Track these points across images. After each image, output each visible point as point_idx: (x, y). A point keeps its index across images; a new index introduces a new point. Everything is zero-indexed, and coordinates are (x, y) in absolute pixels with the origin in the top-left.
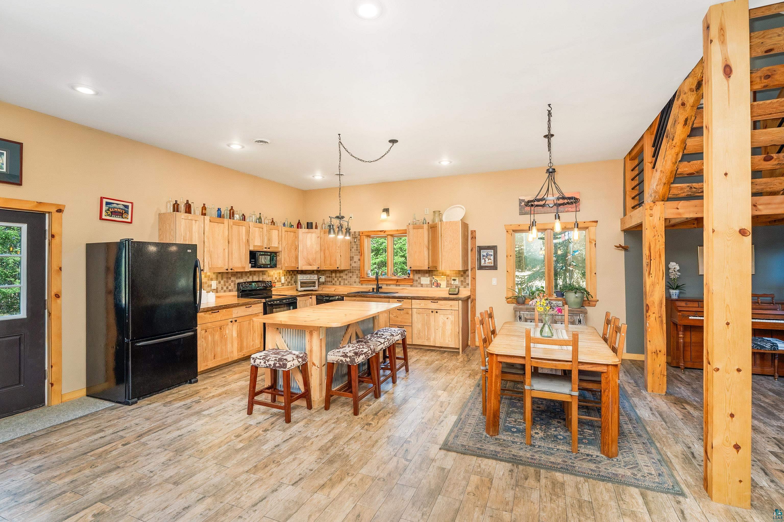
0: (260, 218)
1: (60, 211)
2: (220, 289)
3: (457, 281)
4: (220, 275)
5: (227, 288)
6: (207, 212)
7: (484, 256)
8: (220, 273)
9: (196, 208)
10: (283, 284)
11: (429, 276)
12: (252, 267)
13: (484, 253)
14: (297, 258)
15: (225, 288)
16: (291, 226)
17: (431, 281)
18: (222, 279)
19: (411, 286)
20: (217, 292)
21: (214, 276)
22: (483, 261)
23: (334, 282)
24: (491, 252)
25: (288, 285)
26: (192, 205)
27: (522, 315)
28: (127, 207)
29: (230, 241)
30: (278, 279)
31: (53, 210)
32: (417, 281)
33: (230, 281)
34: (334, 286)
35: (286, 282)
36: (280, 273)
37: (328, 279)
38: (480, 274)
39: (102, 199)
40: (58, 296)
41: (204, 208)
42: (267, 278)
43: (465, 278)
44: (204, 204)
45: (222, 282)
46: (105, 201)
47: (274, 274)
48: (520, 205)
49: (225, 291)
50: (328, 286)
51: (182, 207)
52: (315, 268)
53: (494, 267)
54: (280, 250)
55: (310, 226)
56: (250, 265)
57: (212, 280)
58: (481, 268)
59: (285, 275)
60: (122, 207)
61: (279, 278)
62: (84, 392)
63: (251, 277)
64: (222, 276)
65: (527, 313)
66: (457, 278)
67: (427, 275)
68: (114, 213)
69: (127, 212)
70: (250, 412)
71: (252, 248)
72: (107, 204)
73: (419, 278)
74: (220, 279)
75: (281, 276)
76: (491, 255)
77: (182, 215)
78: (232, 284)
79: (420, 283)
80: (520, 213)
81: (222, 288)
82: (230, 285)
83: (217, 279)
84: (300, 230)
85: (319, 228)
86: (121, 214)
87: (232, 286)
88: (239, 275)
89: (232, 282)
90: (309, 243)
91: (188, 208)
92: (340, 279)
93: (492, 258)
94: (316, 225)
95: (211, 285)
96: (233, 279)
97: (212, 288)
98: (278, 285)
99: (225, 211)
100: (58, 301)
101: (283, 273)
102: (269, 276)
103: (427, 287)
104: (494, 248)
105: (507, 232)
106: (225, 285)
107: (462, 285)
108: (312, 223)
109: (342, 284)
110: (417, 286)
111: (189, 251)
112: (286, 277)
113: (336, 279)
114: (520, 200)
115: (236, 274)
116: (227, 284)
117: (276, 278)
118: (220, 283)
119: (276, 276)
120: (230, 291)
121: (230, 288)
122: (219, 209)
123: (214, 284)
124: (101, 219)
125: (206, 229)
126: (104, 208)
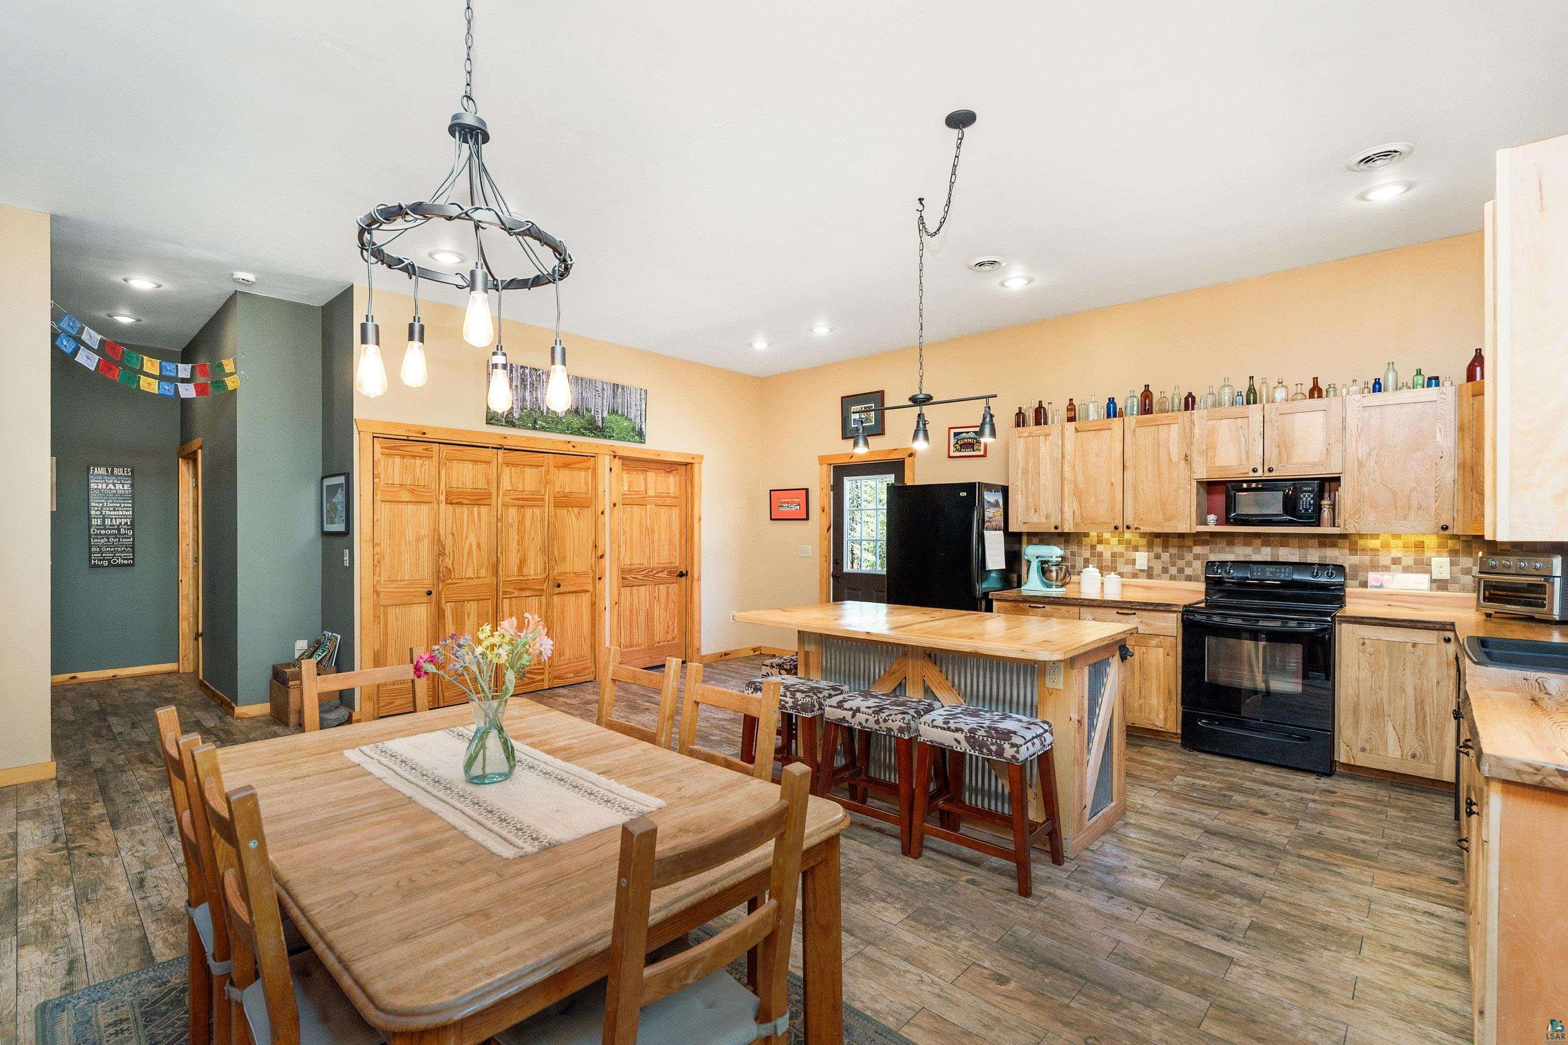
0: (1251, 390)
1: (911, 455)
2: (1158, 569)
4: (1160, 541)
5: (1181, 571)
6: (1080, 412)
8: (1157, 535)
9: (1057, 411)
10: (1440, 585)
15: (1173, 571)
18: (1165, 548)
20: (1150, 577)
26: (1048, 407)
29: (1128, 464)
30: (1408, 562)
31: (907, 455)
33: (1189, 557)
35: (1466, 579)
36: (1420, 546)
39: (950, 429)
41: (1071, 407)
42: (1343, 558)
44: (1071, 400)
45: (1165, 556)
46: (951, 432)
47: (1385, 545)
49: (1172, 578)
51: (1030, 416)
54: (1333, 469)
57: (1136, 549)
60: (972, 435)
61: (1418, 561)
64: (1165, 542)
68: (963, 446)
72: (955, 434)
74: (1158, 549)
75: (1428, 553)
77: (1029, 428)
78: (1195, 563)
81: (1165, 570)
82: (1189, 564)
83: (1150, 548)
86: (970, 446)
87: (1198, 567)
89: (1197, 557)
91: (1040, 415)
95: (1134, 561)
96: (1197, 550)
97: (1138, 567)
98: (1408, 583)
99: (1128, 399)
101: (1439, 545)
102: (1354, 552)
106: (1174, 565)
111: (964, 494)
112: (1467, 561)
116: (1181, 563)
117: (1397, 561)
118: (1158, 557)
119: (1395, 553)
120: (1189, 578)
121: (1188, 571)
122: (1111, 401)
123: (1142, 559)
124: (950, 457)
125: (1069, 448)
126: (953, 441)
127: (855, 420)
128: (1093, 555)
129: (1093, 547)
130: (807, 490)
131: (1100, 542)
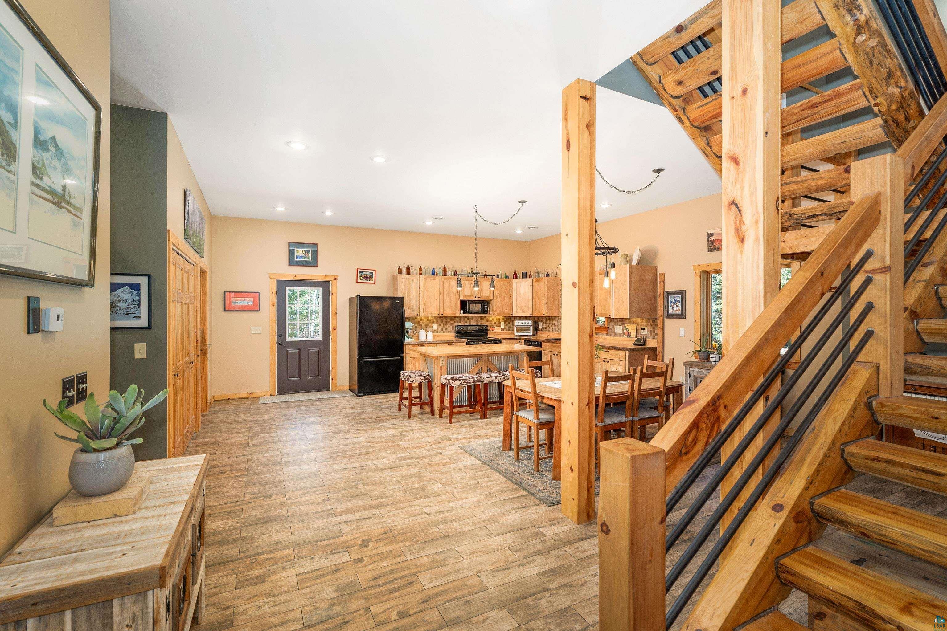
1: (335, 279)
2: (440, 329)
3: (647, 330)
4: (440, 319)
5: (446, 329)
6: (423, 272)
7: (672, 302)
8: (440, 317)
9: (414, 269)
10: (502, 329)
11: (622, 325)
12: (464, 313)
13: (672, 299)
14: (511, 305)
15: (444, 330)
16: (507, 277)
17: (623, 330)
18: (442, 322)
19: (607, 334)
20: (437, 332)
21: (435, 320)
22: (671, 308)
23: (548, 328)
24: (679, 298)
25: (509, 330)
26: (411, 268)
27: (691, 372)
28: (372, 273)
29: (441, 292)
30: (497, 324)
31: (332, 279)
32: (611, 329)
33: (449, 324)
34: (548, 332)
35: (507, 328)
36: (499, 319)
37: (545, 326)
38: (668, 322)
39: (358, 269)
40: (335, 329)
41: (420, 269)
42: (484, 322)
43: (654, 328)
44: (420, 267)
45: (442, 325)
46: (359, 270)
47: (493, 319)
48: (708, 240)
49: (444, 332)
50: (544, 332)
51: (404, 271)
52: (527, 315)
53: (682, 316)
54: (491, 298)
55: (525, 275)
56: (462, 311)
57: (433, 322)
58: (669, 316)
59: (505, 321)
60: (369, 274)
61: (499, 323)
62: (348, 388)
63: (468, 322)
64: (442, 320)
65: (697, 370)
66: (646, 328)
67: (620, 323)
68: (364, 278)
69: (372, 277)
70: (400, 410)
71: (462, 298)
72: (360, 272)
73: (613, 327)
74: (440, 322)
75: (501, 321)
76: (679, 301)
77: (404, 275)
78: (451, 327)
79: (613, 332)
80: (709, 250)
81: (442, 329)
82: (449, 327)
83: (437, 322)
84: (515, 280)
85: (533, 277)
86: (368, 278)
87: (451, 328)
88: (457, 320)
89: (451, 324)
90: (522, 292)
91: (408, 271)
92: (553, 326)
93: (680, 304)
94: (530, 274)
96: (451, 322)
97: (434, 329)
98: (497, 329)
99: (439, 270)
100: (335, 331)
101: (503, 319)
102: (487, 321)
103: (620, 336)
104: (682, 293)
105: (695, 273)
106: (444, 327)
107: (651, 335)
108: (526, 273)
109: (554, 330)
110: (611, 335)
111: (397, 301)
112: (507, 323)
113: (550, 326)
114: (708, 234)
115: (454, 319)
116: (446, 327)
117: (495, 323)
118: (440, 325)
119: (495, 321)
120: (449, 332)
121: (449, 329)
122: (433, 269)
123: (435, 326)
124: (357, 282)
125: (421, 285)
126: (359, 275)
127: (297, 256)
128: (418, 325)
129: (419, 322)
130: (259, 293)
131: (421, 320)
